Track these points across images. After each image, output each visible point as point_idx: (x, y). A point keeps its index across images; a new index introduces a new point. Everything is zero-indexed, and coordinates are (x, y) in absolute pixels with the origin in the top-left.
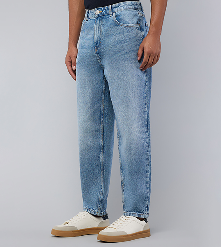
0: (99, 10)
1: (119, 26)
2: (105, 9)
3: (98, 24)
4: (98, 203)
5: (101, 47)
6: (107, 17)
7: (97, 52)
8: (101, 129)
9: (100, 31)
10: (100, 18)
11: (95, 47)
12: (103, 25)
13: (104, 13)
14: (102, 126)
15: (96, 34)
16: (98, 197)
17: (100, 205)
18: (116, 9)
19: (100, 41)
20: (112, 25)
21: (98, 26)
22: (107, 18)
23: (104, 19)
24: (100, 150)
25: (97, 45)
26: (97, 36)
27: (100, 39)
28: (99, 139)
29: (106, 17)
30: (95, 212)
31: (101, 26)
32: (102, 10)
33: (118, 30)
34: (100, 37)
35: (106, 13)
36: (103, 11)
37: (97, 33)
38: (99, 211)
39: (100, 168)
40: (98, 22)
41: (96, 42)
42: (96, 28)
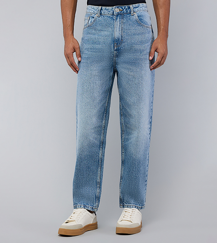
0: (119, 8)
1: (141, 26)
2: (126, 8)
3: (119, 22)
4: (95, 199)
5: (123, 44)
6: (128, 15)
7: (116, 49)
8: (103, 125)
9: (121, 29)
10: (120, 16)
11: (114, 44)
12: (124, 24)
13: (125, 11)
14: (104, 122)
15: (117, 32)
16: (95, 193)
17: (97, 201)
18: (136, 10)
19: (121, 38)
20: (135, 24)
21: (118, 24)
22: (128, 17)
23: (124, 18)
24: (100, 147)
25: (117, 42)
26: (118, 33)
27: (121, 36)
28: (100, 136)
29: (126, 15)
30: (92, 208)
31: (122, 24)
32: (122, 8)
33: (141, 30)
34: (121, 35)
35: (127, 12)
36: (123, 10)
37: (118, 30)
38: (96, 207)
39: (98, 164)
40: (118, 20)
41: (117, 39)
42: (117, 25)
